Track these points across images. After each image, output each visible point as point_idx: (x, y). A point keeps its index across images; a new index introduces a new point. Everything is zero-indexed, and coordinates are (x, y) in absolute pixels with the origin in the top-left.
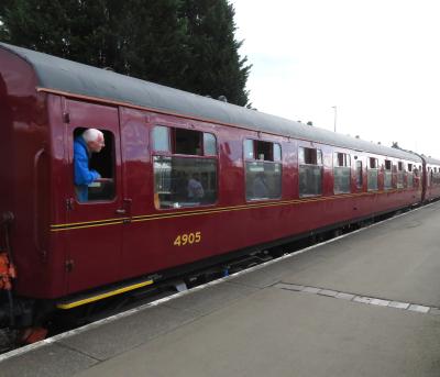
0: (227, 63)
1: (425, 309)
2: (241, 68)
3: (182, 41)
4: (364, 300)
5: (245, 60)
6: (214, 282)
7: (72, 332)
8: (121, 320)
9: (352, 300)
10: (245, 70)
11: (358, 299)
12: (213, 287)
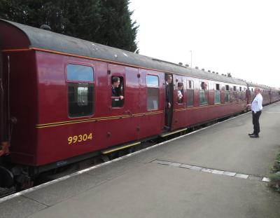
0: (124, 24)
1: (246, 177)
2: (133, 28)
3: (96, 12)
4: (208, 171)
5: (135, 23)
6: (116, 160)
7: (31, 189)
8: (60, 182)
9: (201, 170)
10: (135, 29)
11: (204, 170)
12: (115, 162)
